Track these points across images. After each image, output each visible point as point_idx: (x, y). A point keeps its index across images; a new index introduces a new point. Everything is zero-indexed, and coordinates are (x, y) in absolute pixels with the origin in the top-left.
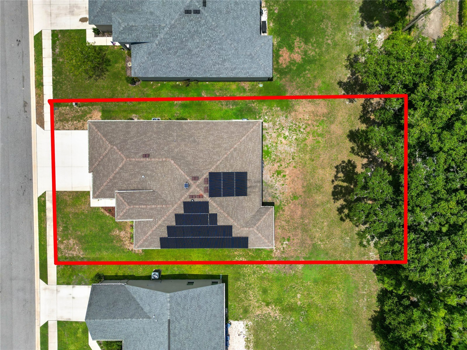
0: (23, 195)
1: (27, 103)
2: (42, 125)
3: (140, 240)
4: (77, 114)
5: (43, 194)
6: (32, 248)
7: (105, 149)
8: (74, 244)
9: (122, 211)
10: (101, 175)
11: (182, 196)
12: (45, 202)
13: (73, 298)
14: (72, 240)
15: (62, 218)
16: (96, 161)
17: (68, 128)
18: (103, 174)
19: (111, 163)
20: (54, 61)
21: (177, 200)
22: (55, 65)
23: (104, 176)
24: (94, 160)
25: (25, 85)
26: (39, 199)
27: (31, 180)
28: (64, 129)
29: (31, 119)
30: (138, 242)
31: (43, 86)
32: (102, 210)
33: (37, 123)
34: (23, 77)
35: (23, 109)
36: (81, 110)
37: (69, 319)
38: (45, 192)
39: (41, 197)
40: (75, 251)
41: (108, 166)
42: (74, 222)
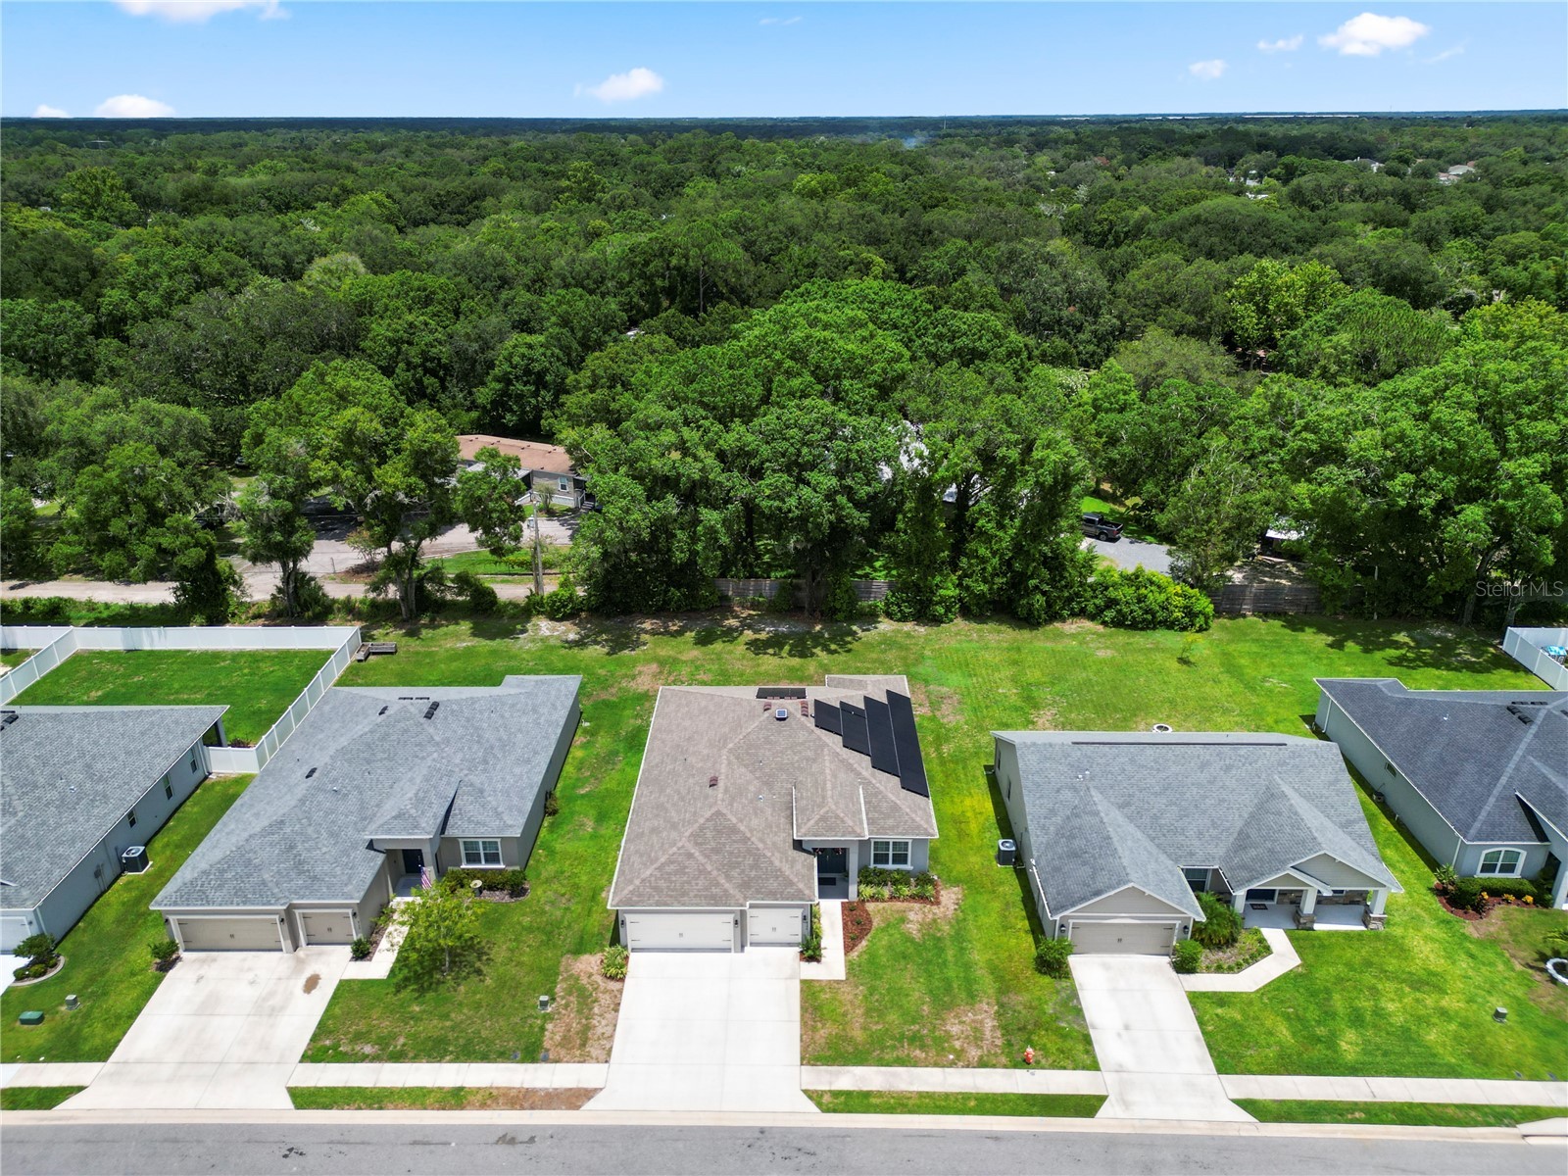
0: (814, 1154)
1: (505, 1136)
2: (587, 1094)
3: (913, 820)
4: (574, 1006)
5: (810, 1098)
6: (996, 1137)
7: (690, 856)
8: (961, 1022)
9: (843, 821)
10: (753, 873)
11: (803, 727)
12: (836, 1094)
13: (1127, 1027)
14: (948, 1027)
15: (882, 1050)
16: (718, 884)
17: (610, 1028)
18: (752, 867)
19: (724, 844)
20: (398, 1057)
21: (814, 736)
22: (411, 1055)
23: (755, 866)
24: (714, 890)
25: (443, 1139)
26: (826, 1109)
27: (762, 1131)
28: (611, 1037)
29: (559, 1126)
30: (919, 827)
31: (461, 1089)
32: (854, 954)
33: (578, 1108)
34: (415, 1143)
35: (520, 1148)
36: (563, 998)
37: (1198, 1039)
38: (805, 1092)
39: (819, 1105)
40: (981, 1022)
41: (731, 853)
42: (893, 1017)
